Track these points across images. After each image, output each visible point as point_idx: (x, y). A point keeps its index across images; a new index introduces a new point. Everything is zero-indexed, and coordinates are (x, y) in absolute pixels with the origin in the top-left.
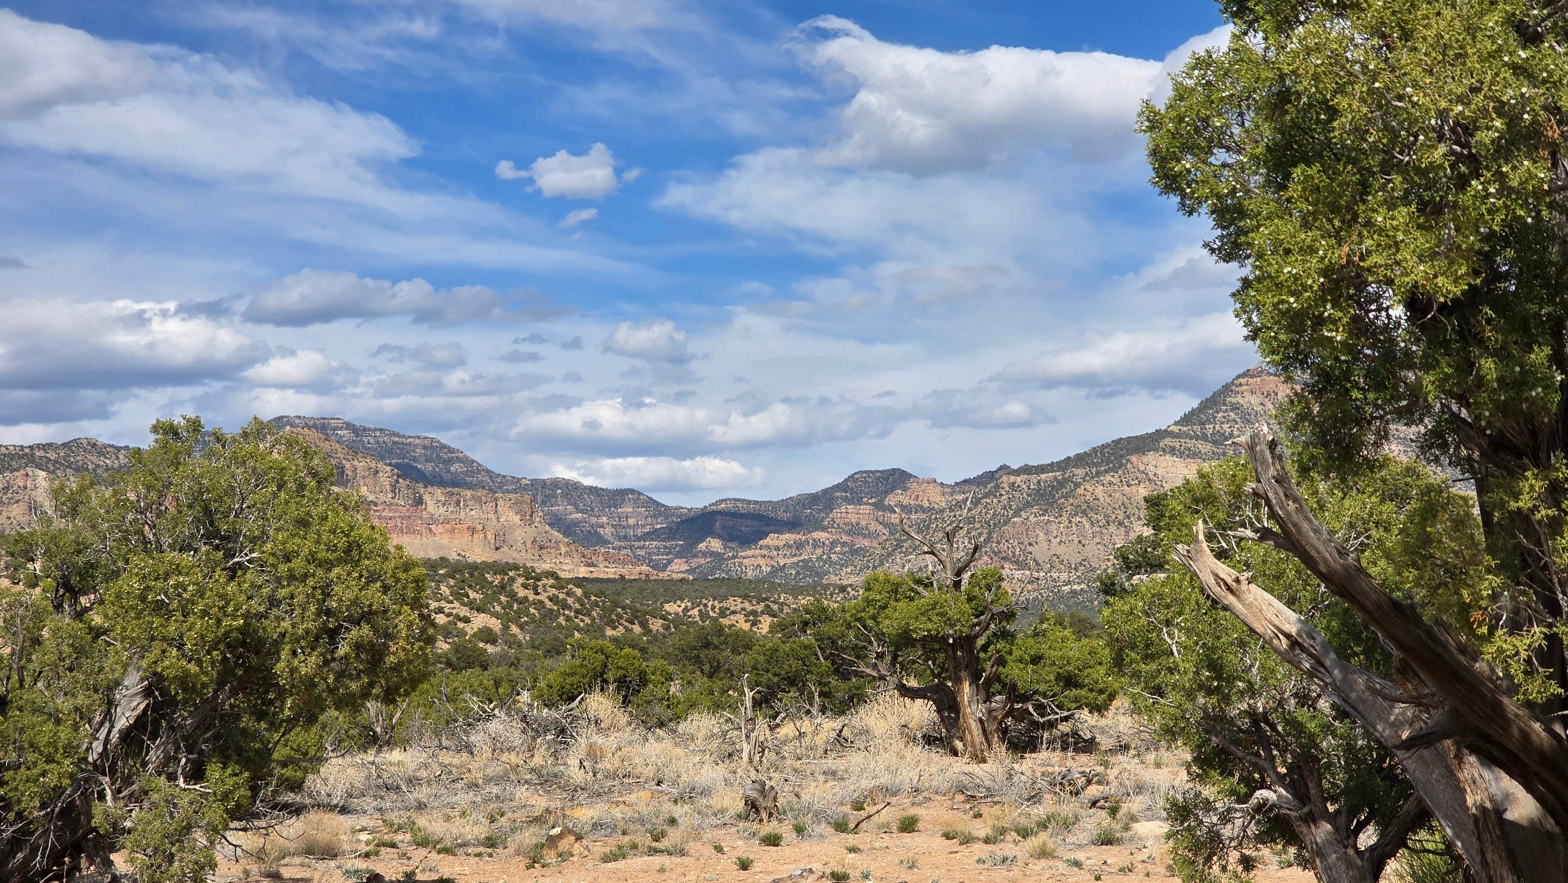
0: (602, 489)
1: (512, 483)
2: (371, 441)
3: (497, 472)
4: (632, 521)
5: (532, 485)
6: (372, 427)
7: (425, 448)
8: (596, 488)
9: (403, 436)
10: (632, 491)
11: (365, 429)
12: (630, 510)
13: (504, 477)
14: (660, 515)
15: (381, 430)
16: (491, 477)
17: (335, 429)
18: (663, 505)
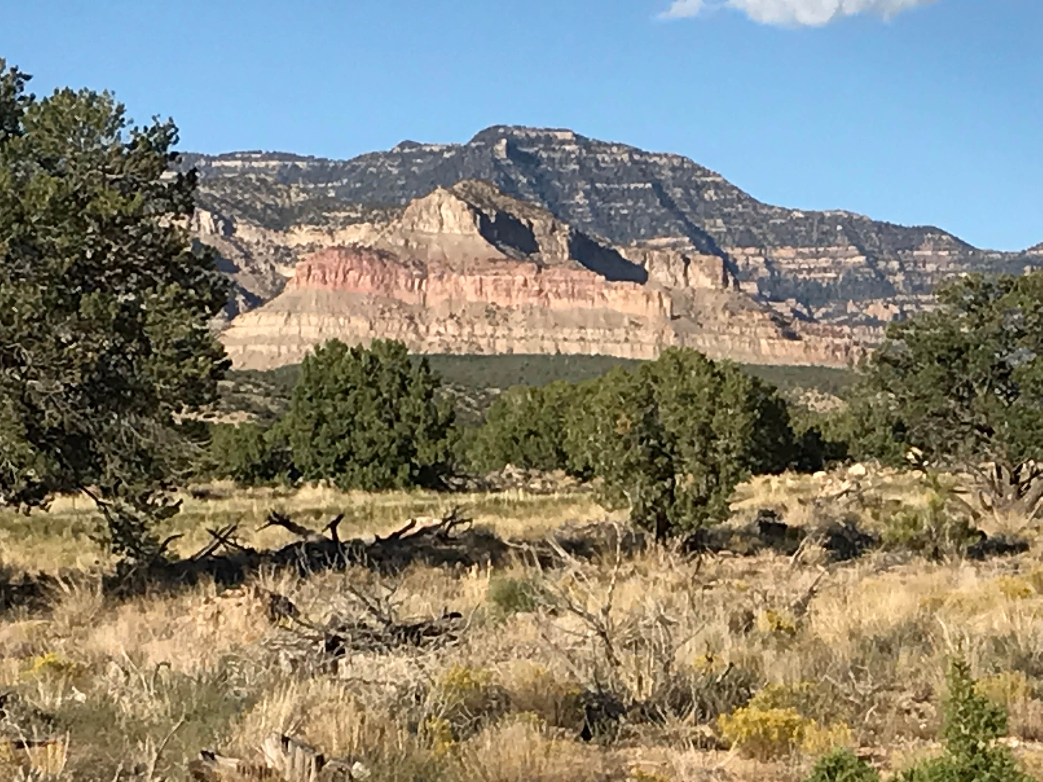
0: (895, 226)
1: (781, 216)
2: (607, 159)
3: (763, 201)
4: (930, 267)
5: (807, 218)
6: (608, 141)
7: (673, 169)
8: (887, 224)
9: (647, 153)
10: (933, 230)
11: (599, 144)
12: (929, 253)
13: (772, 207)
14: (966, 261)
15: (619, 146)
16: (755, 208)
17: (563, 142)
18: (972, 248)
